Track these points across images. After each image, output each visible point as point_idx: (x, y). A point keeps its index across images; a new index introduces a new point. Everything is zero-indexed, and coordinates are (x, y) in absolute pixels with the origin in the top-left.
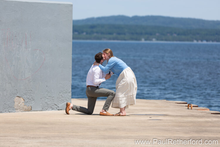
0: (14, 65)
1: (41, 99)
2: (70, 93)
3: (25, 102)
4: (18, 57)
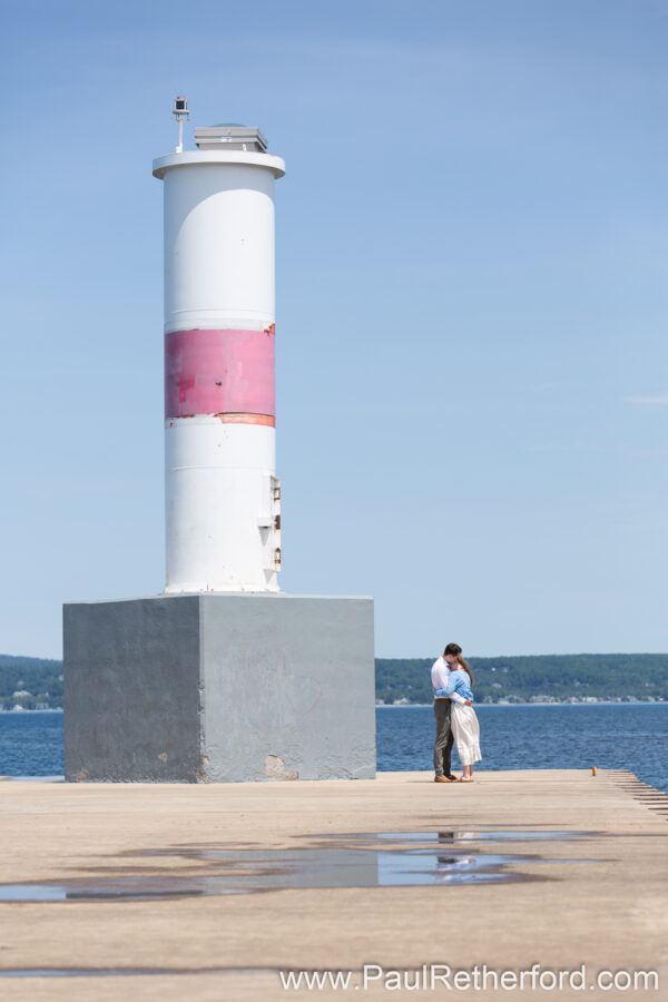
0: (262, 704)
1: (316, 759)
3: (286, 766)
4: (271, 689)
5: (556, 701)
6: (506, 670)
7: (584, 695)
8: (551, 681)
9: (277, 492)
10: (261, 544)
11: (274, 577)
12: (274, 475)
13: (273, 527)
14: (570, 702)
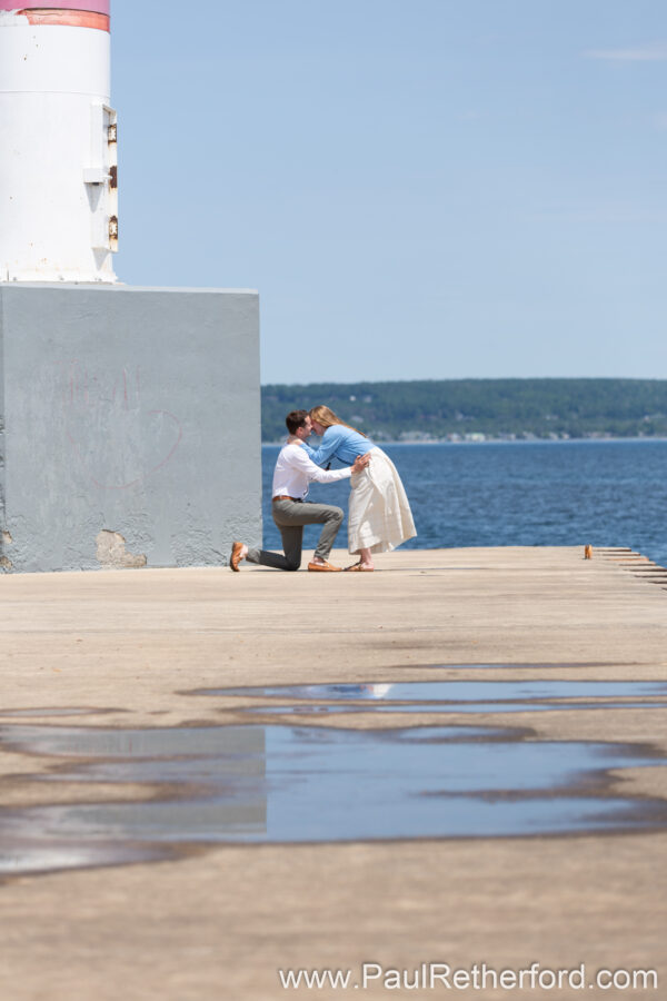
0: (92, 452)
1: (173, 536)
2: (257, 521)
3: (128, 546)
4: (105, 430)
5: (432, 438)
6: (368, 400)
7: (469, 431)
8: (427, 413)
9: (113, 131)
10: (89, 208)
11: (109, 259)
12: (108, 105)
13: (107, 183)
14: (449, 440)
